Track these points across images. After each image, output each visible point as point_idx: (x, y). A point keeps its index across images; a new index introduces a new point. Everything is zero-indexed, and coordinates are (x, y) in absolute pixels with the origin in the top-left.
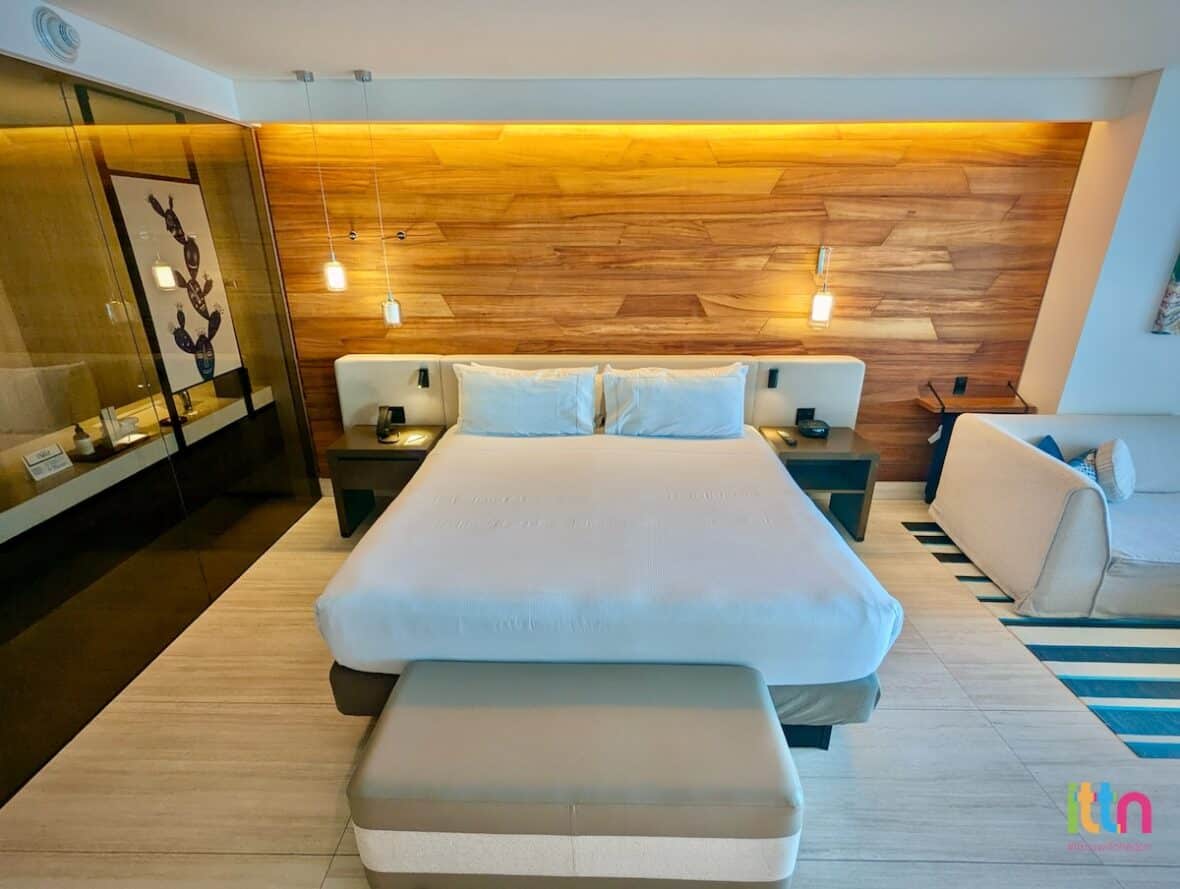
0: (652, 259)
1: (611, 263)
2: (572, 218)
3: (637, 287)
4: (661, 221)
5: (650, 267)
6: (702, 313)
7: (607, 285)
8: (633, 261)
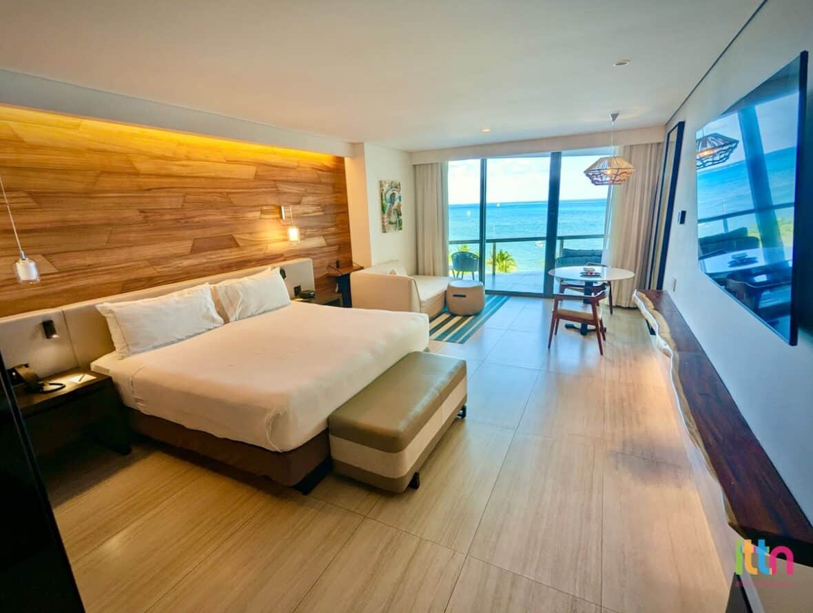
0: (205, 215)
1: (181, 219)
2: (149, 190)
3: (199, 233)
4: (205, 193)
5: (204, 220)
6: (237, 246)
7: (181, 233)
8: (194, 217)
